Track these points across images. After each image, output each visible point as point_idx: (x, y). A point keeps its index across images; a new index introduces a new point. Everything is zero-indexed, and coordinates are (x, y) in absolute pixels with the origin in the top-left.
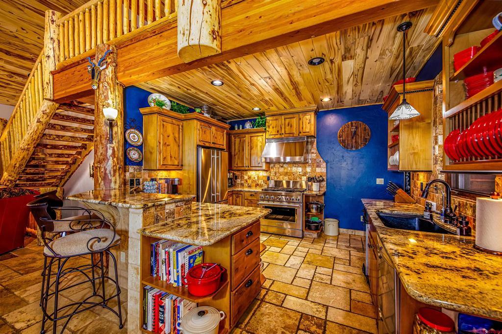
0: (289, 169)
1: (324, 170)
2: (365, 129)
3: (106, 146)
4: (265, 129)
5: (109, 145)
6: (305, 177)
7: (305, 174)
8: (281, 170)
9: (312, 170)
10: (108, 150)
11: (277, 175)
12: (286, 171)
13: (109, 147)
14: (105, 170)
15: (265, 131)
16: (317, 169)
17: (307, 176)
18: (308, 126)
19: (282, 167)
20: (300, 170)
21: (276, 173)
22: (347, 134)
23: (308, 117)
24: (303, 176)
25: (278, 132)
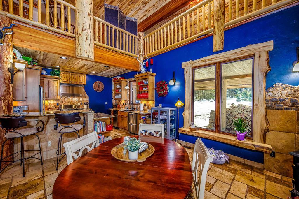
0: (71, 99)
1: (88, 99)
2: (102, 85)
3: (9, 86)
4: (60, 78)
5: (10, 85)
6: (79, 103)
7: (79, 101)
8: (66, 100)
9: (83, 100)
10: (10, 88)
11: (64, 102)
12: (69, 100)
13: (10, 86)
14: (9, 101)
15: (59, 79)
16: (85, 99)
17: (80, 102)
18: (84, 80)
19: (66, 98)
20: (77, 99)
21: (63, 101)
22: (97, 86)
23: (83, 76)
24: (78, 102)
25: (68, 80)
